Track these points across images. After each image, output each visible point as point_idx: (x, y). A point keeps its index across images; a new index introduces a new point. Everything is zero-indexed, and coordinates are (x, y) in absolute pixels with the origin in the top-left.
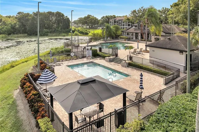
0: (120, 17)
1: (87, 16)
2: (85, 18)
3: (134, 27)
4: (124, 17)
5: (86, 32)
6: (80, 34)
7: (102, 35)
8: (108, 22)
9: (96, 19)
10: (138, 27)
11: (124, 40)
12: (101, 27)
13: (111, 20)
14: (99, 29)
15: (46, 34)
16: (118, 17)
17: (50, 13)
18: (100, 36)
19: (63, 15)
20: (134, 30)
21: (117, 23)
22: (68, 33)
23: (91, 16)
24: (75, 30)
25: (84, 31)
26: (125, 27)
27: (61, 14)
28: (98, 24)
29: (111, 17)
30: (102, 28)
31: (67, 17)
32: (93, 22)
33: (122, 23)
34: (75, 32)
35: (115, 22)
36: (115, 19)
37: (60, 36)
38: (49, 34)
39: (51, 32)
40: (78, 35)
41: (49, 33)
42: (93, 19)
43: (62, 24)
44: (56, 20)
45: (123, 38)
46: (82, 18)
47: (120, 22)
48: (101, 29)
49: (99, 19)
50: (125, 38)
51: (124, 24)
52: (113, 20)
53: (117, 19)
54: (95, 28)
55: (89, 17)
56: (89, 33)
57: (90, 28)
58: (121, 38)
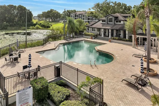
0: (80, 11)
1: (49, 10)
2: (49, 12)
3: (101, 22)
4: (83, 11)
5: (47, 25)
6: (41, 28)
7: (62, 31)
8: (69, 16)
9: (58, 13)
10: (106, 21)
11: (90, 37)
12: (62, 21)
13: (72, 14)
14: (61, 22)
15: (5, 27)
16: (78, 11)
17: (11, 6)
18: (61, 32)
19: (25, 9)
20: (101, 25)
21: (78, 17)
22: (29, 27)
23: (54, 10)
24: (37, 23)
25: (46, 24)
26: (85, 20)
27: (23, 8)
28: (60, 17)
29: (72, 11)
30: (64, 22)
31: (29, 10)
32: (55, 15)
33: (83, 17)
34: (37, 26)
35: (76, 16)
36: (76, 13)
37: (20, 30)
38: (9, 28)
39: (11, 26)
40: (39, 29)
41: (9, 26)
42: (55, 13)
43: (23, 17)
44: (17, 13)
45: (89, 35)
46: (45, 12)
47: (80, 16)
48: (62, 22)
49: (60, 14)
50: (91, 35)
51: (84, 18)
52: (73, 14)
53: (78, 13)
54: (57, 22)
55: (52, 11)
56: (50, 26)
57: (52, 21)
58: (86, 35)
